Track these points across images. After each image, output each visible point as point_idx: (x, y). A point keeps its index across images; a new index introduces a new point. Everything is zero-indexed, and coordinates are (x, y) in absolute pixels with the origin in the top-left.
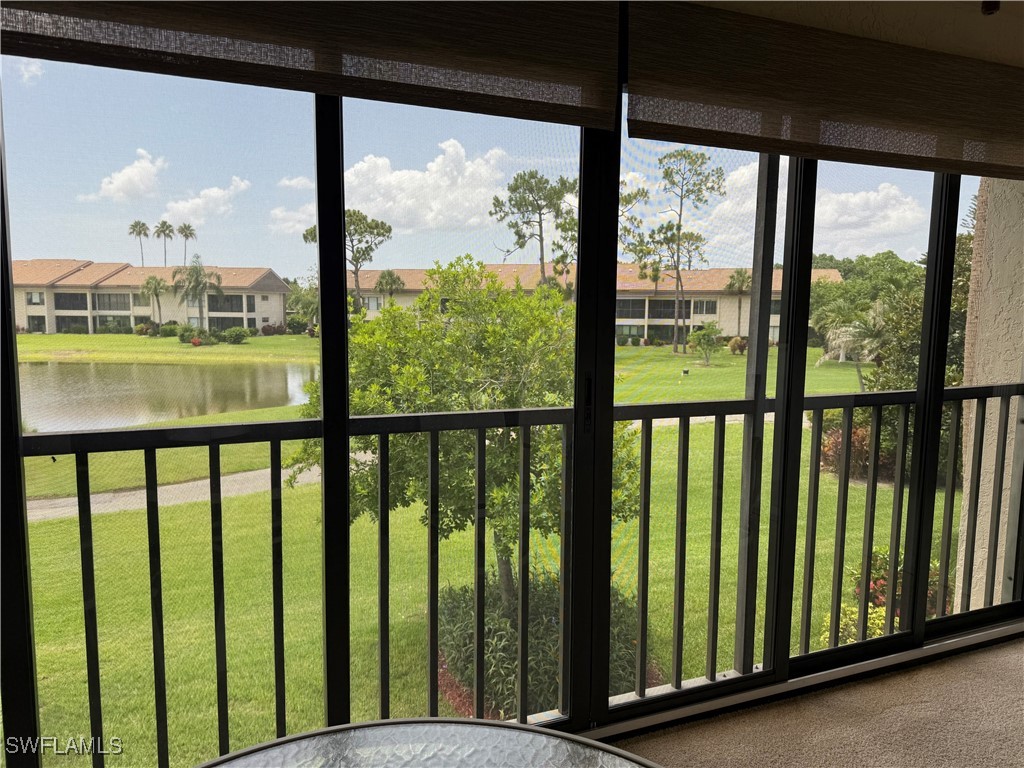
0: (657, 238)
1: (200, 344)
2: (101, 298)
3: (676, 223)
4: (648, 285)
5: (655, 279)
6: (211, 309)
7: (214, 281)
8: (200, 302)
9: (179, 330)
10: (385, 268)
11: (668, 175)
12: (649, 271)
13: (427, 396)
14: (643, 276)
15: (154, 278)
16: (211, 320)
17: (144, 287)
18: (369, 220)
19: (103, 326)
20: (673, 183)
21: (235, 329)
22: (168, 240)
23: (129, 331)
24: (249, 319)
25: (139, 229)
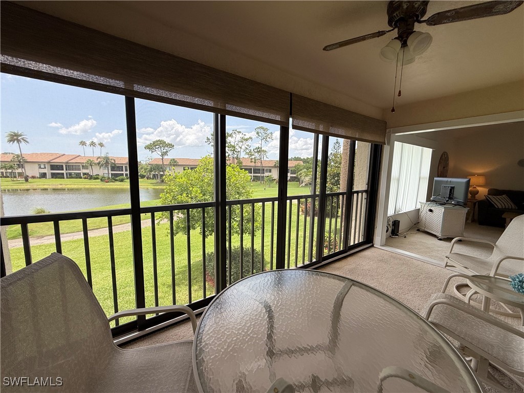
0: (255, 151)
1: (108, 182)
2: (69, 167)
3: (260, 147)
4: (253, 164)
5: (255, 162)
6: (111, 171)
7: (113, 161)
8: (108, 168)
9: (100, 177)
10: (172, 158)
11: (258, 133)
12: (253, 160)
13: (201, 197)
14: (252, 162)
15: (90, 160)
16: (112, 174)
17: (86, 163)
18: (167, 143)
19: (70, 176)
20: (259, 136)
21: (121, 177)
22: (94, 147)
23: (81, 178)
24: (126, 174)
25: (83, 143)
